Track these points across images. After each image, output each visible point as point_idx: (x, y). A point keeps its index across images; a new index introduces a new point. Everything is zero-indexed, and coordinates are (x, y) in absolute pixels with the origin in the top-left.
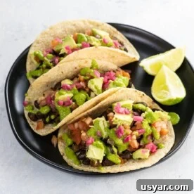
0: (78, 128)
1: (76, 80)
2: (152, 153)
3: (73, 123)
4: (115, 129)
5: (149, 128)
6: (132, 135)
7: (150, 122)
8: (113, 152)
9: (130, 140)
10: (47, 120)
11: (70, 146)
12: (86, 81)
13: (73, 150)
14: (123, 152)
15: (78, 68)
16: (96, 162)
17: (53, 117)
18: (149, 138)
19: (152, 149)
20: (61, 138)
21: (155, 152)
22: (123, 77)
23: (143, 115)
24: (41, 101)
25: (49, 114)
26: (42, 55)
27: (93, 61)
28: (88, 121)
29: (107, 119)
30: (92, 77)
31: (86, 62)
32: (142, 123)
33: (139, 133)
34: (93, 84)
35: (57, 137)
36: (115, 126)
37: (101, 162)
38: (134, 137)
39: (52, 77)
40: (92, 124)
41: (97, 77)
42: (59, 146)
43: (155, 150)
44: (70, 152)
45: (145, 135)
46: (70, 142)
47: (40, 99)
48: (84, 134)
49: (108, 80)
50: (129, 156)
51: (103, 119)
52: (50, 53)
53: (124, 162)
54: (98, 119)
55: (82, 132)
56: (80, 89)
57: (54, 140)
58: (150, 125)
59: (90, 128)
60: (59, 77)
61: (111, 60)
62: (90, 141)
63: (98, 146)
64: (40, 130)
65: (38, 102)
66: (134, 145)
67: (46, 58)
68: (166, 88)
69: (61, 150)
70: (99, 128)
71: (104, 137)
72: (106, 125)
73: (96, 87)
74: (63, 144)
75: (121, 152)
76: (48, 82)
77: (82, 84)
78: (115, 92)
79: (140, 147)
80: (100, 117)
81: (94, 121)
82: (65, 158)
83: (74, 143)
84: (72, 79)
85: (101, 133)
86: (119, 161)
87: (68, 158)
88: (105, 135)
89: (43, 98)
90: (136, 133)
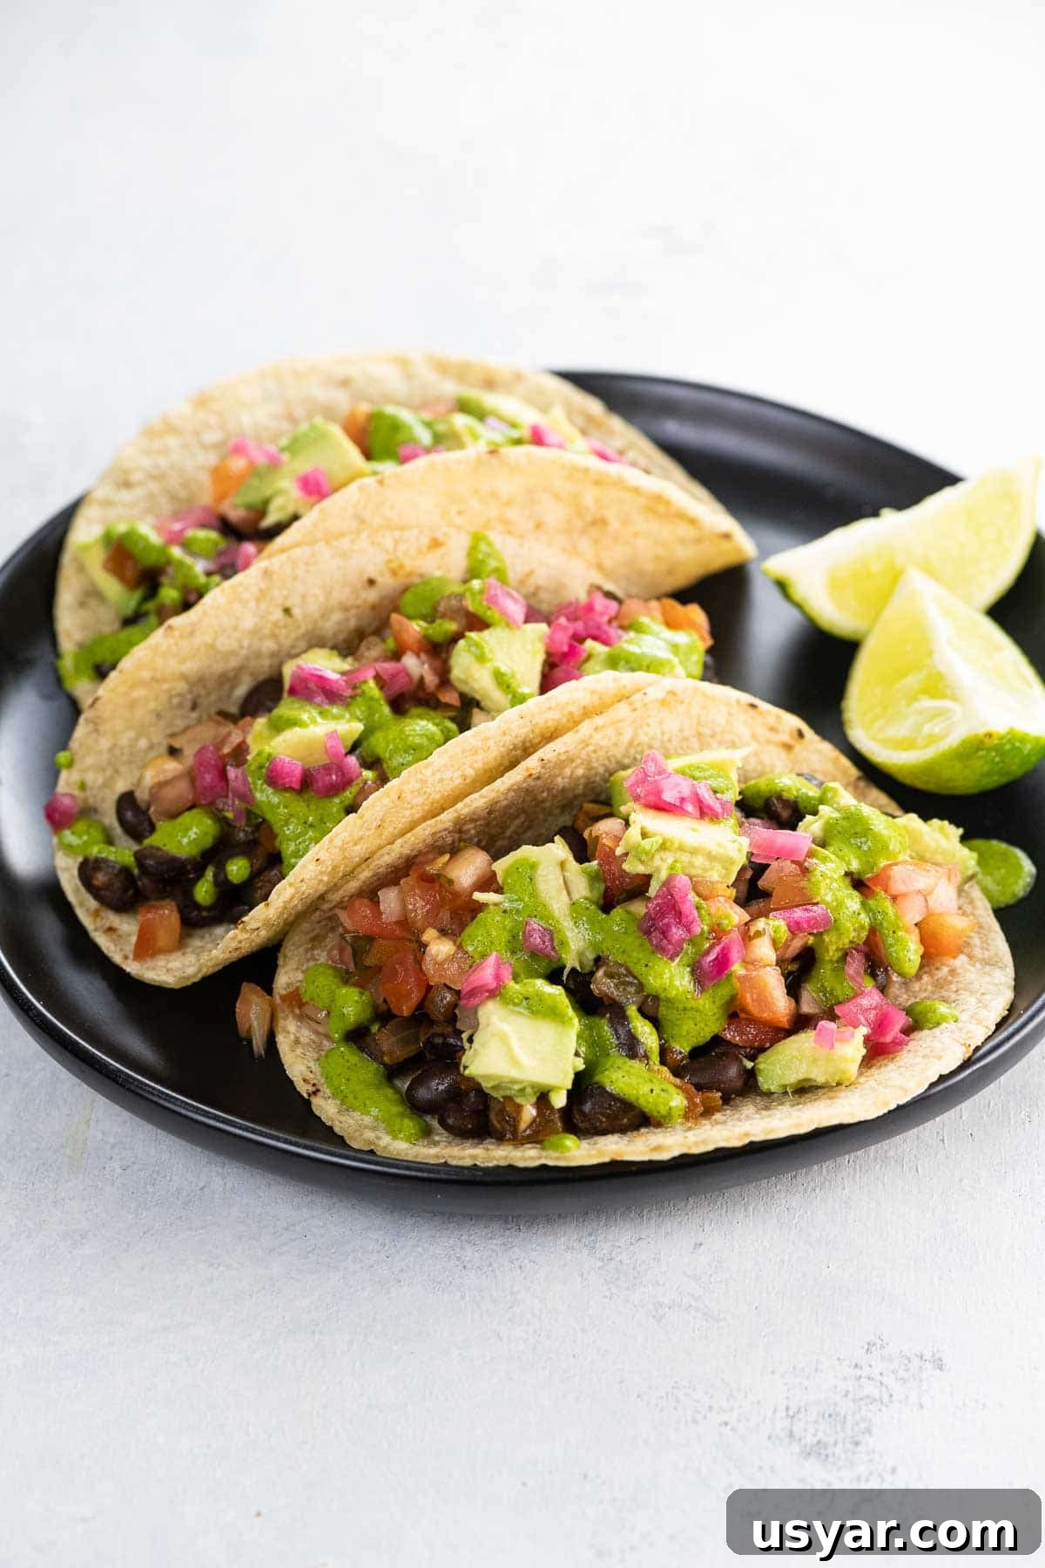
0: (404, 923)
1: (373, 650)
2: (877, 1051)
3: (370, 893)
4: (639, 908)
5: (853, 901)
6: (747, 936)
7: (855, 866)
8: (632, 1048)
9: (737, 968)
10: (204, 891)
11: (357, 1036)
12: (438, 650)
13: (375, 1056)
14: (697, 1053)
15: (387, 583)
16: (529, 1112)
17: (237, 869)
18: (856, 965)
19: (880, 1025)
20: (296, 1000)
21: (897, 1045)
22: (668, 634)
23: (811, 826)
24: (161, 785)
25: (216, 853)
26: (155, 539)
27: (477, 539)
28: (467, 870)
29: (582, 851)
30: (477, 623)
31: (436, 544)
32: (805, 871)
33: (794, 928)
34: (481, 658)
35: (269, 990)
36: (638, 888)
37: (559, 1100)
38: (764, 950)
39: (226, 643)
40: (488, 882)
41: (510, 623)
42: (284, 1044)
43: (893, 1033)
44: (359, 1070)
45: (832, 946)
46: (351, 1004)
47: (150, 777)
48: (440, 948)
49: (579, 639)
50: (733, 1071)
51: (559, 849)
52: (204, 525)
53: (708, 1112)
54: (527, 851)
55: (430, 935)
56: (404, 700)
57: (251, 1010)
58: (858, 883)
59: (479, 908)
60: (269, 645)
61: (585, 545)
62: (487, 974)
63: (535, 1008)
64: (161, 961)
65: (142, 795)
66: (763, 1000)
67: (176, 552)
68: (937, 686)
69: (298, 1065)
70: (539, 908)
71: (571, 961)
72: (582, 889)
73: (501, 679)
74: (306, 1035)
75: (682, 1047)
76: (201, 680)
77: (415, 665)
78: (623, 697)
79: (801, 1023)
80: (541, 840)
81: (501, 866)
82: (326, 1108)
83: (383, 1015)
84: (348, 646)
85: (549, 933)
86: (678, 1101)
87: (346, 1107)
88: (575, 945)
89: (172, 767)
90: (774, 926)
